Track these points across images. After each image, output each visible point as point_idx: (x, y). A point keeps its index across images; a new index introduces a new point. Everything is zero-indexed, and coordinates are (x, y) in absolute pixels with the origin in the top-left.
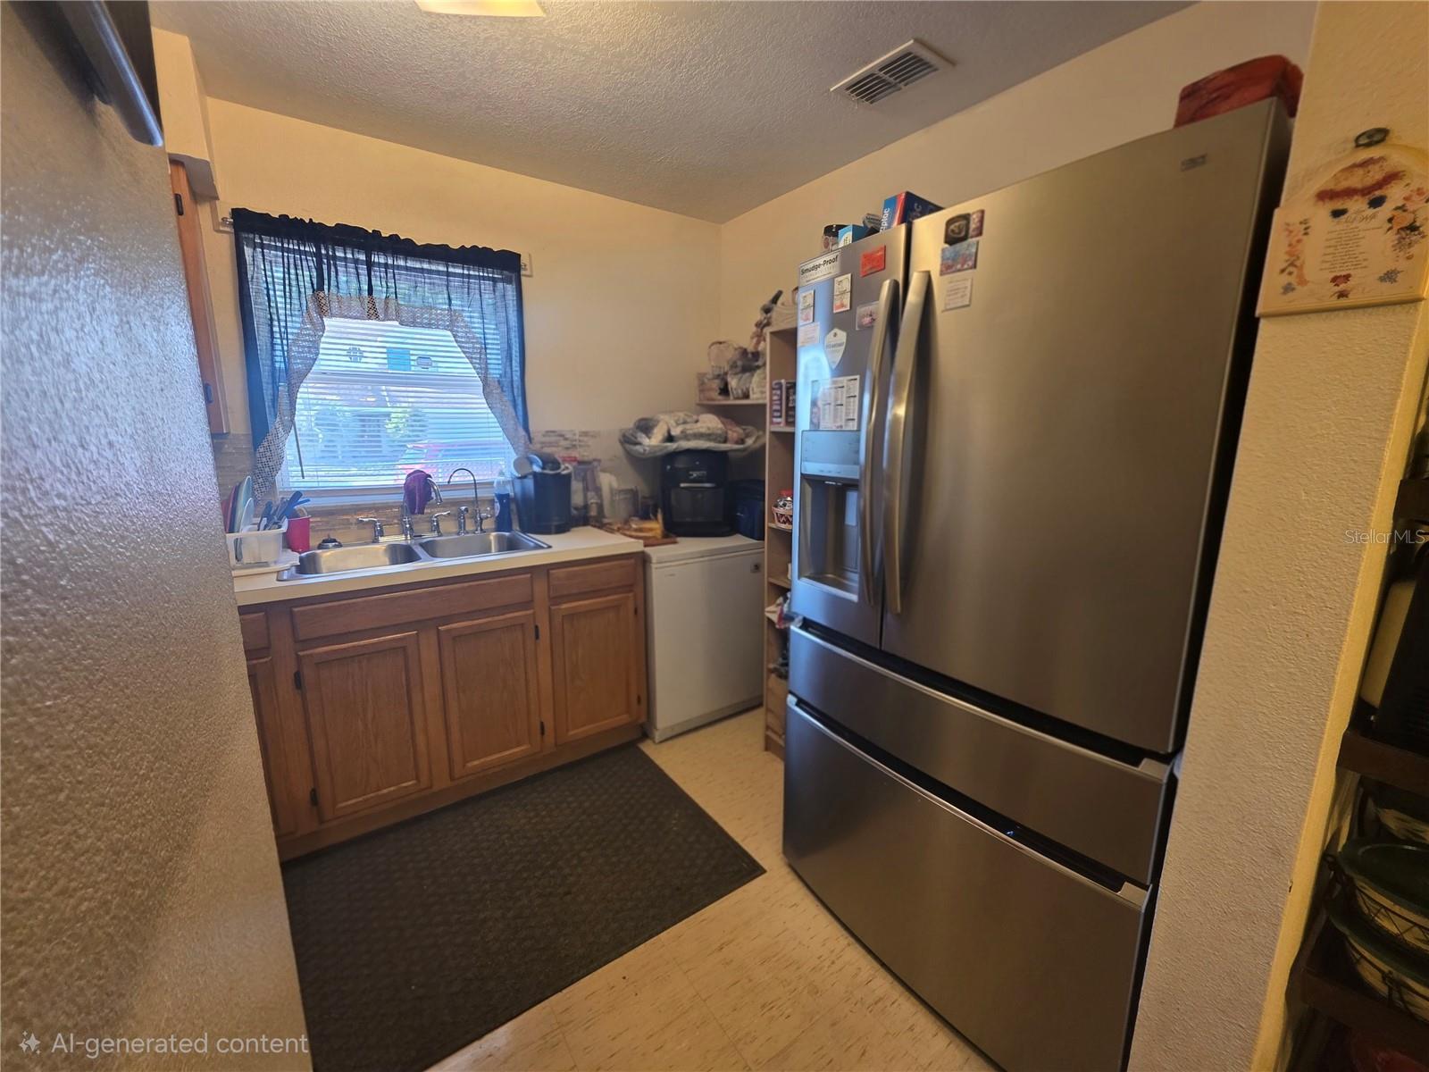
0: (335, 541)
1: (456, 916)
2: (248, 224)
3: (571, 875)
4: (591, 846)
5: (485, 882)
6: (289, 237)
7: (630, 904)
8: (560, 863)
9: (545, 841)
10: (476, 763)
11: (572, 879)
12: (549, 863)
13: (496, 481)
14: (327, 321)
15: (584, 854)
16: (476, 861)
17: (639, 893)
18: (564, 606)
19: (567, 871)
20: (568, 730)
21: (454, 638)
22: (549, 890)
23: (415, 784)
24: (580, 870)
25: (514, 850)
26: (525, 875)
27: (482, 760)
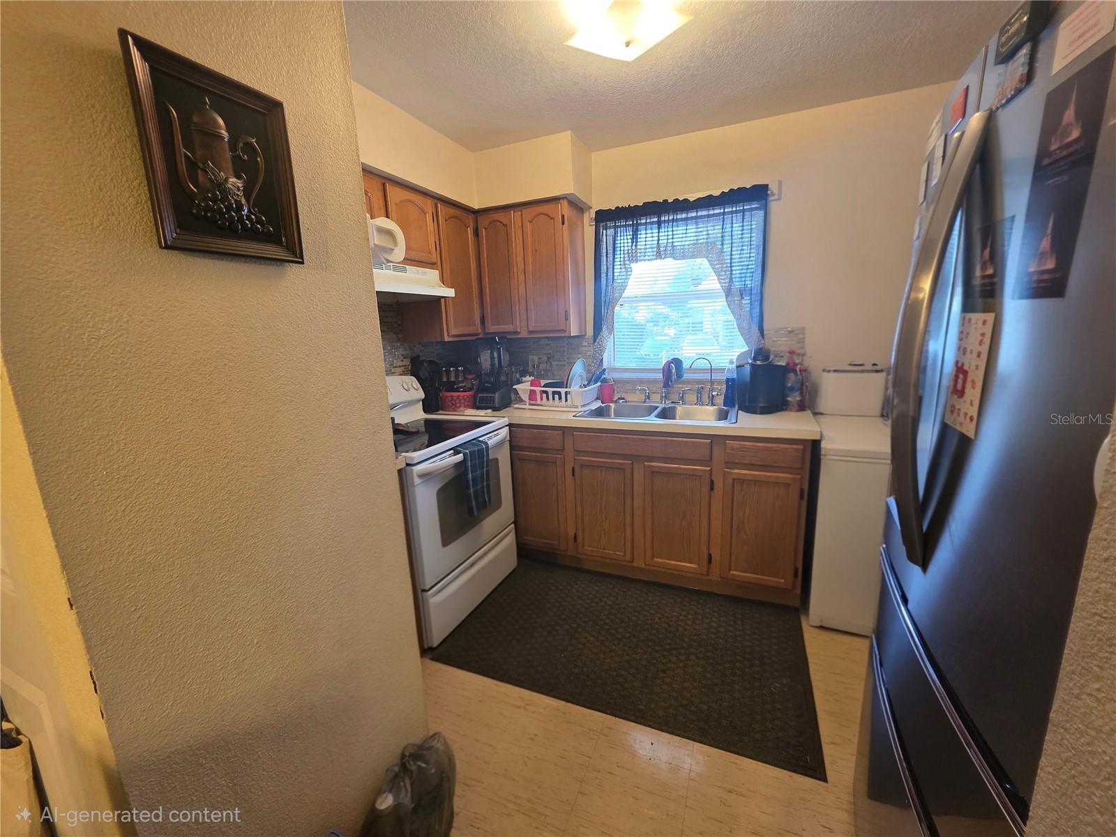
0: (623, 399)
1: (603, 638)
2: (604, 217)
3: (674, 663)
4: (701, 656)
5: (629, 632)
6: (619, 219)
7: (693, 708)
8: (674, 652)
9: (678, 633)
10: (660, 560)
11: (672, 666)
12: (667, 647)
13: (727, 368)
14: (634, 266)
15: (693, 657)
16: (634, 618)
17: (705, 707)
18: (736, 471)
19: (674, 659)
20: (730, 570)
21: (653, 472)
22: (655, 661)
23: (622, 556)
24: (681, 665)
25: (656, 626)
26: (650, 644)
27: (664, 561)
